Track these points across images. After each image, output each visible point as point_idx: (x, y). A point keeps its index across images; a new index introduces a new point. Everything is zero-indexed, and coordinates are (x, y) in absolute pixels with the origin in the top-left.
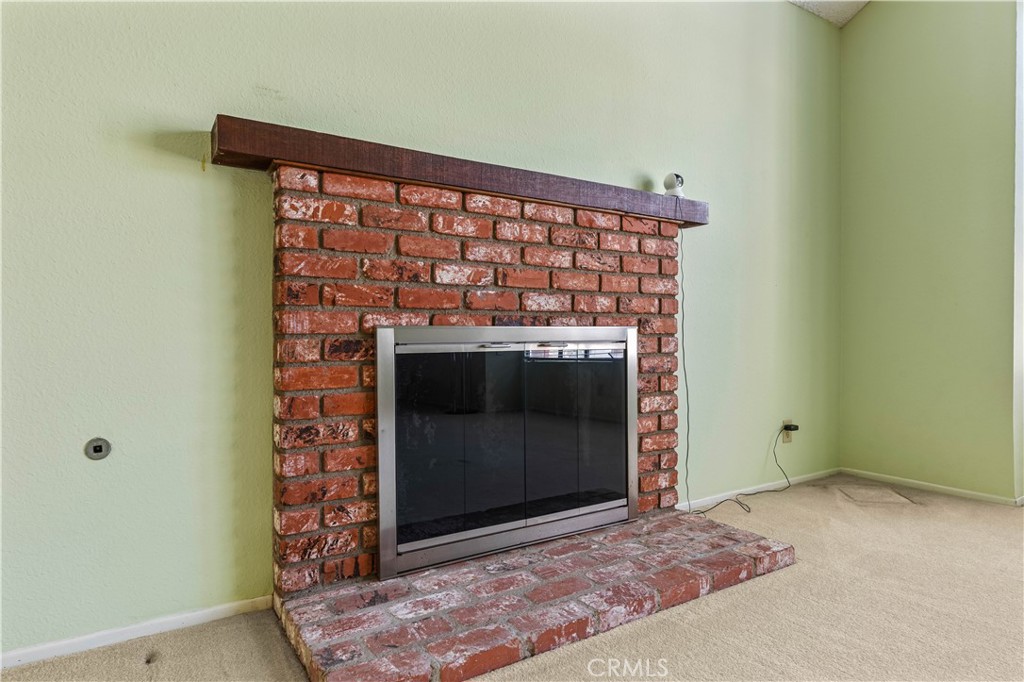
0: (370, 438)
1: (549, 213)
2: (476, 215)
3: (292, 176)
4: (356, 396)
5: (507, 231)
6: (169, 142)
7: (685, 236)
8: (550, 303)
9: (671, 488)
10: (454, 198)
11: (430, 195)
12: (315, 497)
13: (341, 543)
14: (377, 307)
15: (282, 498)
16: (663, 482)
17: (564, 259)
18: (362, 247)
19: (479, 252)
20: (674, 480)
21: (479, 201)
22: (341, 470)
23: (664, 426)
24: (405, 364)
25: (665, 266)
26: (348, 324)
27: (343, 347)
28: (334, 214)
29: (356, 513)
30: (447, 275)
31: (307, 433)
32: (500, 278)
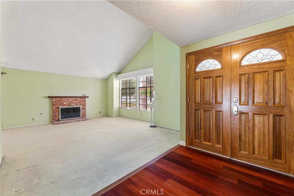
0: (59, 113)
1: (73, 98)
2: (67, 99)
3: (53, 99)
4: (58, 111)
5: (70, 100)
6: (45, 97)
7: (87, 99)
8: (74, 104)
9: (85, 116)
10: (65, 99)
11: (63, 98)
12: (55, 116)
13: (57, 119)
14: (59, 105)
15: (53, 116)
16: (84, 116)
17: (75, 101)
18: (58, 102)
19: (67, 102)
20: (86, 116)
21: (67, 98)
22: (57, 115)
23: (85, 112)
24: (61, 109)
25: (85, 101)
26: (57, 107)
27: (57, 108)
28: (56, 101)
29: (58, 117)
30: (64, 103)
31: (54, 113)
32: (69, 103)
